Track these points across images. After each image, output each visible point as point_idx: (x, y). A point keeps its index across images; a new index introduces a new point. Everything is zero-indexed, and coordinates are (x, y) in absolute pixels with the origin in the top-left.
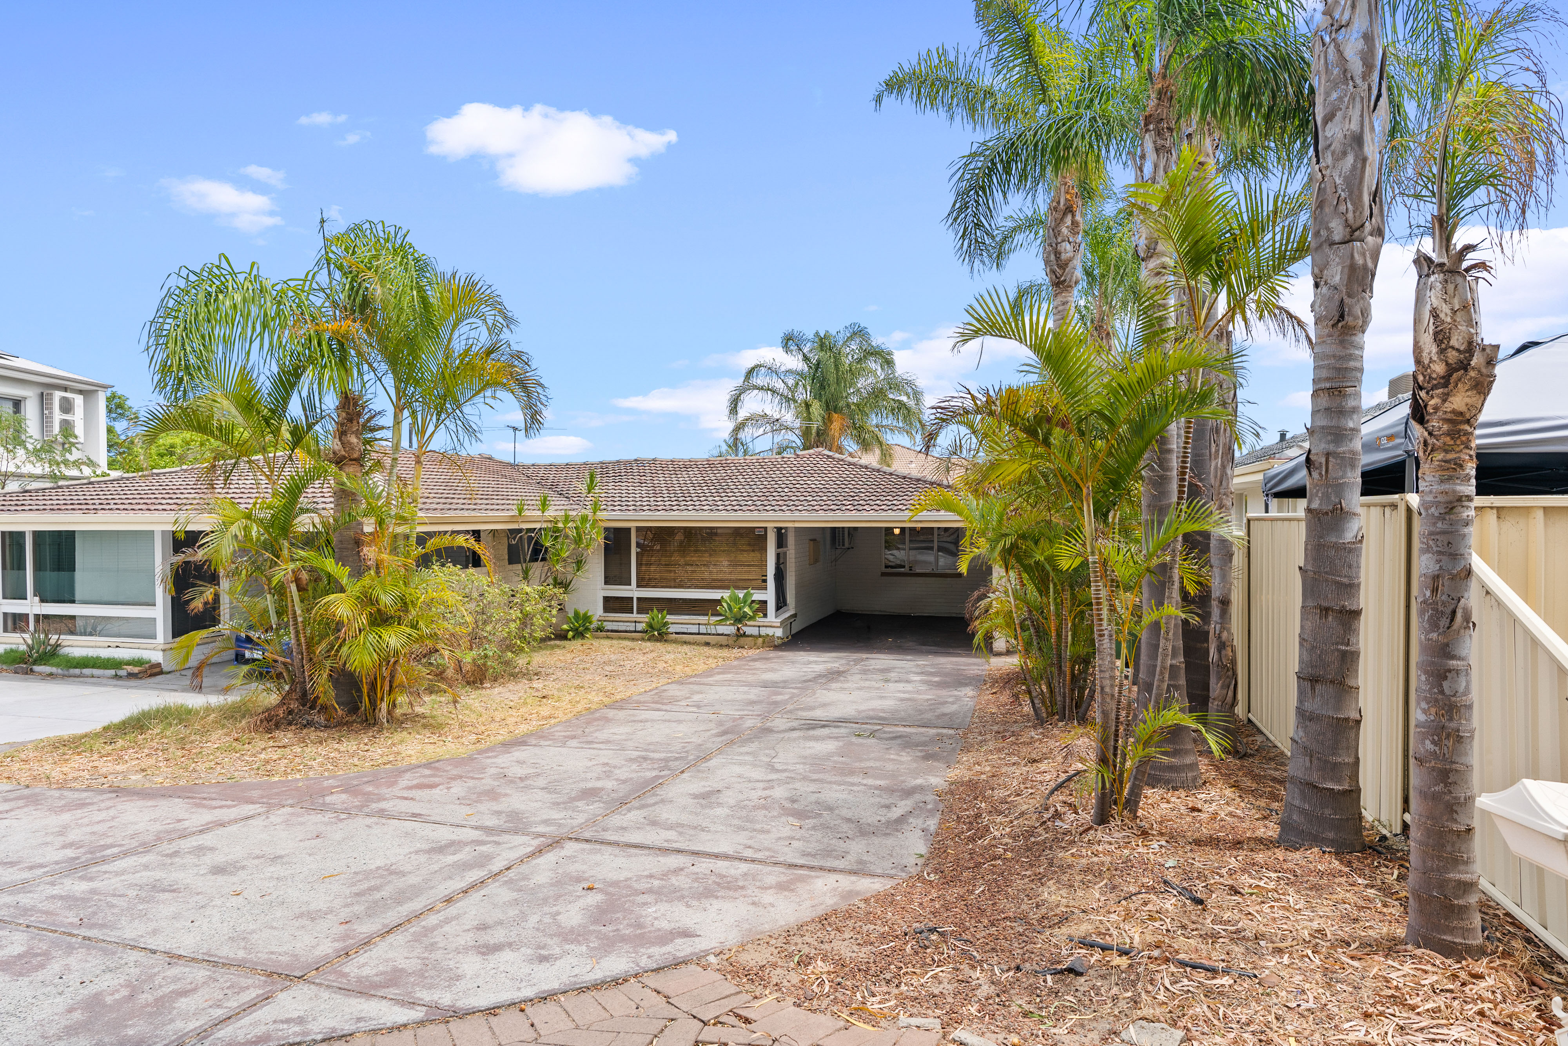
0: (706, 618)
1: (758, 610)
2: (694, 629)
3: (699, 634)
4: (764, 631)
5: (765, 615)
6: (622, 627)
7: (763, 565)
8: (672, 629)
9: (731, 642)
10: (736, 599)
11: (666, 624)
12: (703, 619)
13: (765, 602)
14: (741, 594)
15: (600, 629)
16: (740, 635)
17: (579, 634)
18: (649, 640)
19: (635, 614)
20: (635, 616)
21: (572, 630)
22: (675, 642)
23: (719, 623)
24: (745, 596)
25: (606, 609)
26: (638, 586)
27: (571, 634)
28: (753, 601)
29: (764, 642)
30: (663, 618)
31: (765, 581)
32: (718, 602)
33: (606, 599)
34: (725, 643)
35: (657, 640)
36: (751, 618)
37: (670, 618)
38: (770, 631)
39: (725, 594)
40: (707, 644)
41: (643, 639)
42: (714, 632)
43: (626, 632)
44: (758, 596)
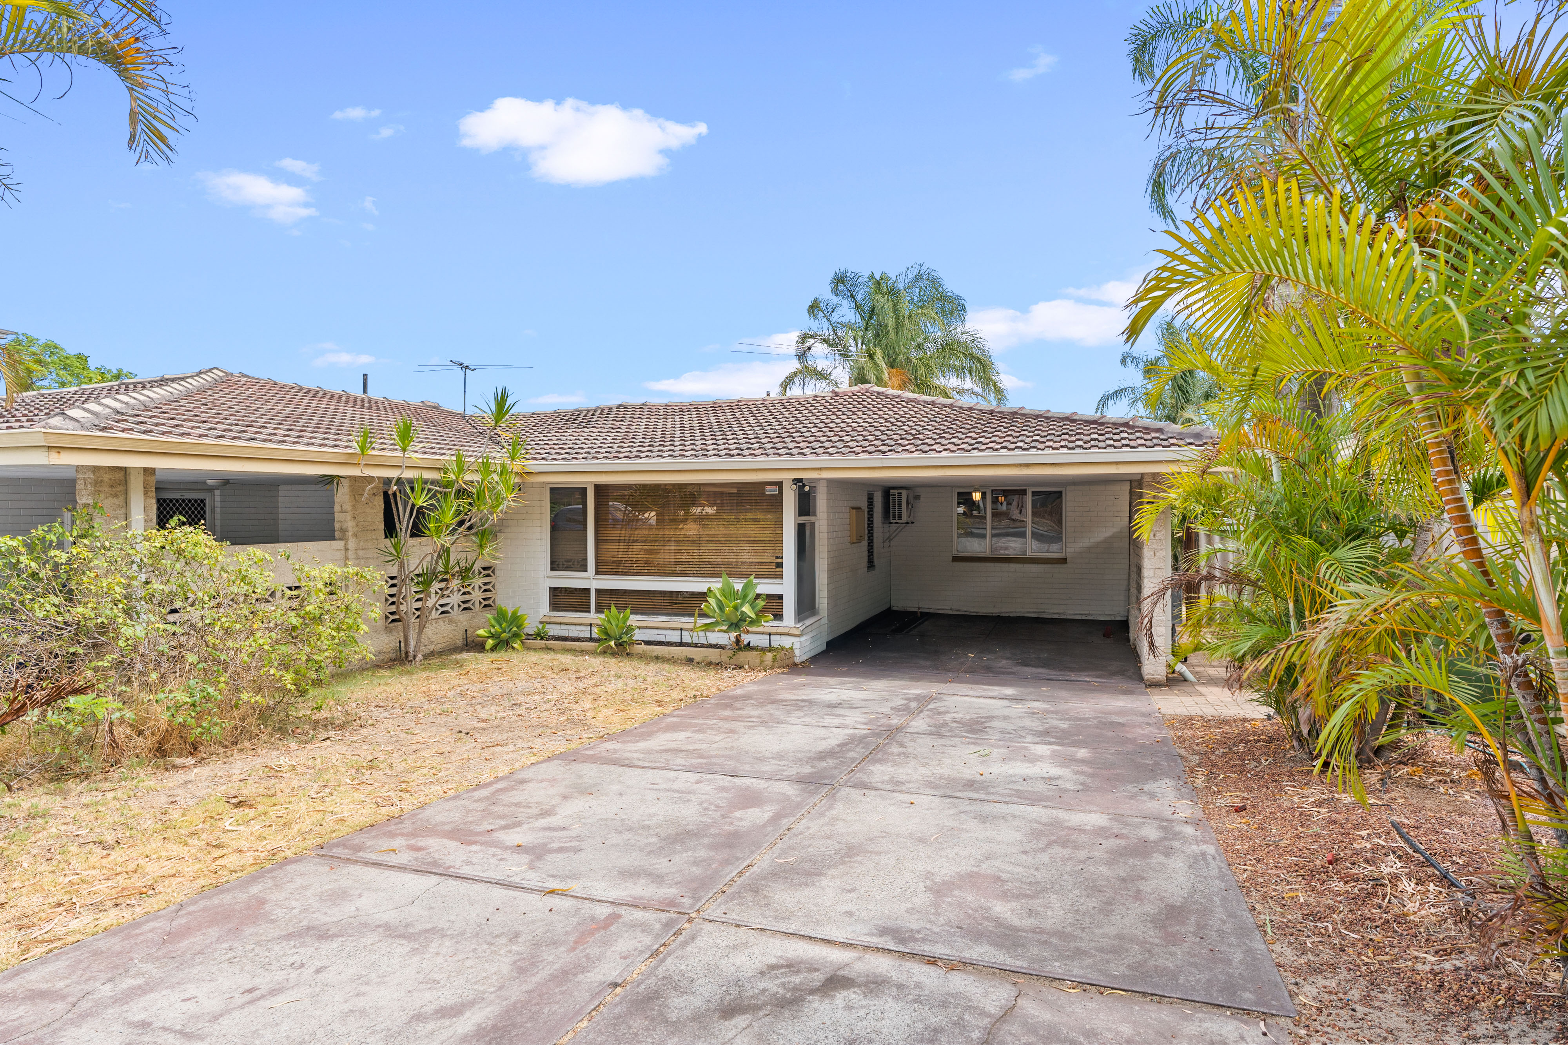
0: (692, 620)
1: (764, 610)
2: (674, 637)
3: (681, 644)
4: (777, 641)
5: (778, 616)
6: (573, 632)
7: (778, 540)
8: (638, 635)
9: (725, 658)
10: (728, 593)
11: (630, 629)
12: (687, 622)
13: (780, 597)
14: (738, 585)
15: (540, 636)
16: (740, 646)
17: (502, 644)
18: (604, 652)
19: (593, 614)
20: (592, 616)
21: (492, 636)
22: (642, 657)
23: (708, 628)
24: (745, 587)
25: (555, 606)
26: (597, 573)
27: (490, 643)
28: (758, 596)
29: (774, 659)
30: (626, 619)
31: (780, 565)
32: (702, 596)
33: (555, 592)
34: (716, 659)
35: (614, 654)
36: (752, 622)
37: (635, 620)
38: (786, 642)
39: (715, 585)
40: (690, 661)
41: (593, 653)
42: (703, 641)
43: (578, 639)
44: (765, 587)
